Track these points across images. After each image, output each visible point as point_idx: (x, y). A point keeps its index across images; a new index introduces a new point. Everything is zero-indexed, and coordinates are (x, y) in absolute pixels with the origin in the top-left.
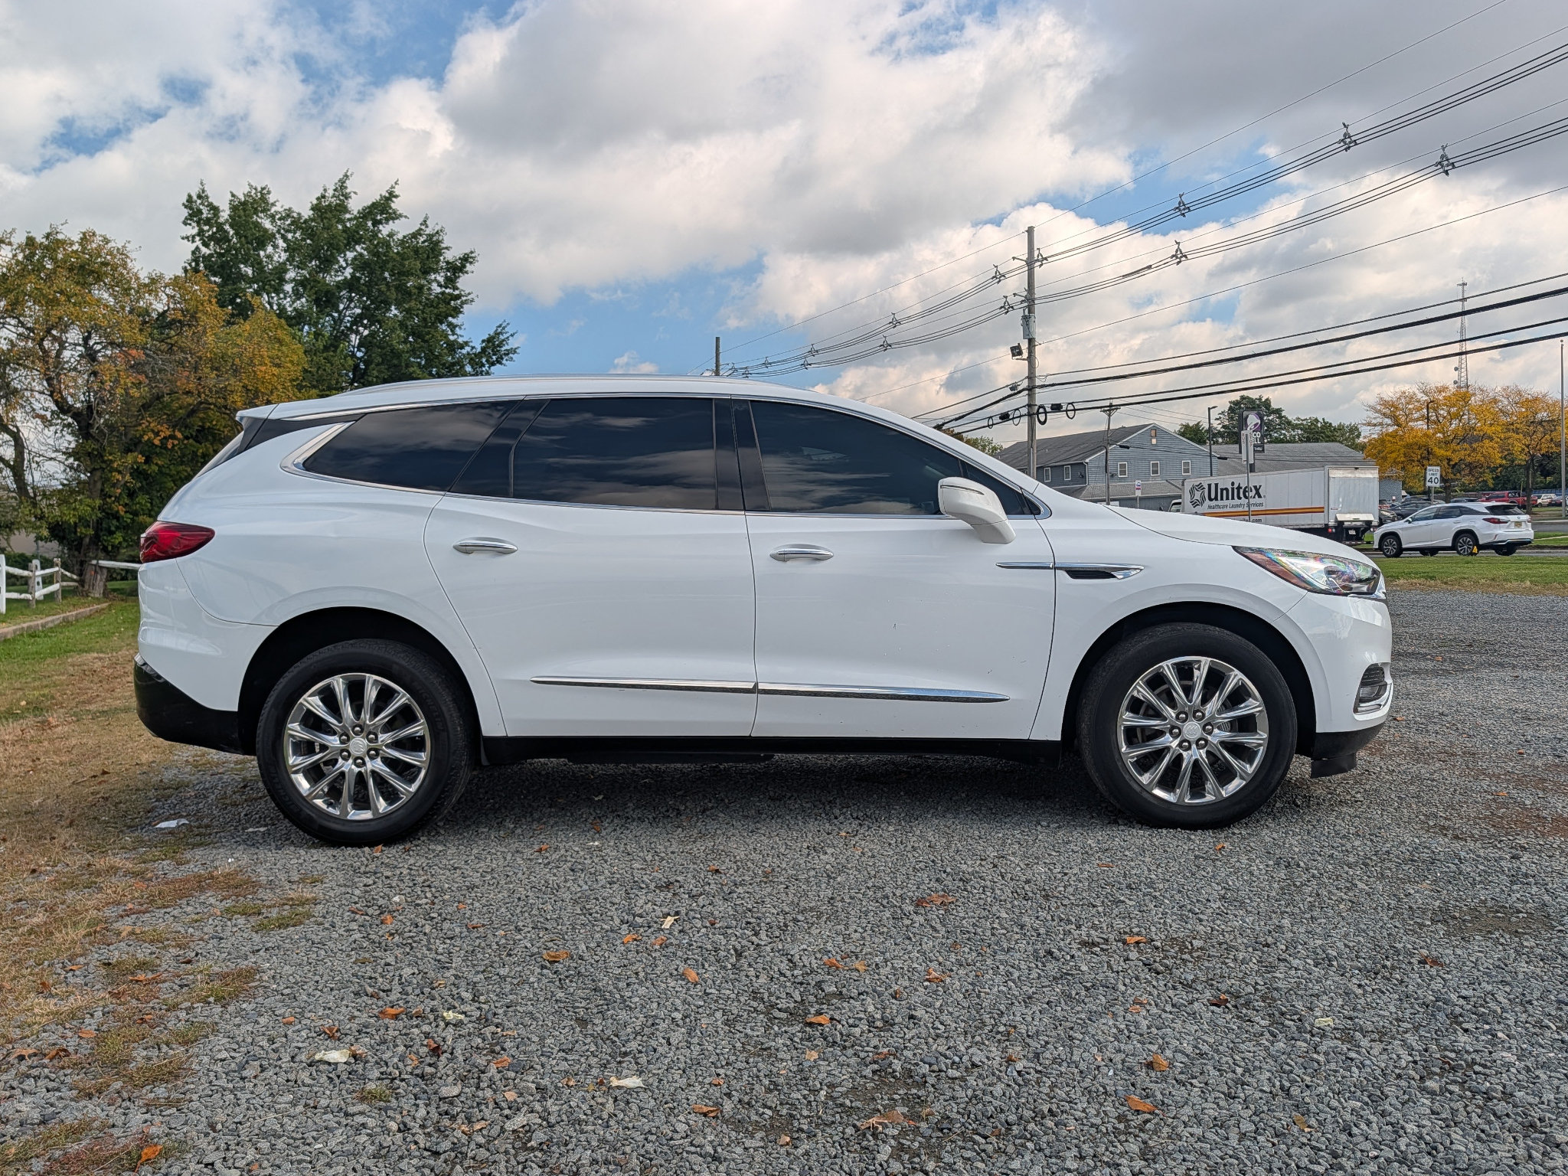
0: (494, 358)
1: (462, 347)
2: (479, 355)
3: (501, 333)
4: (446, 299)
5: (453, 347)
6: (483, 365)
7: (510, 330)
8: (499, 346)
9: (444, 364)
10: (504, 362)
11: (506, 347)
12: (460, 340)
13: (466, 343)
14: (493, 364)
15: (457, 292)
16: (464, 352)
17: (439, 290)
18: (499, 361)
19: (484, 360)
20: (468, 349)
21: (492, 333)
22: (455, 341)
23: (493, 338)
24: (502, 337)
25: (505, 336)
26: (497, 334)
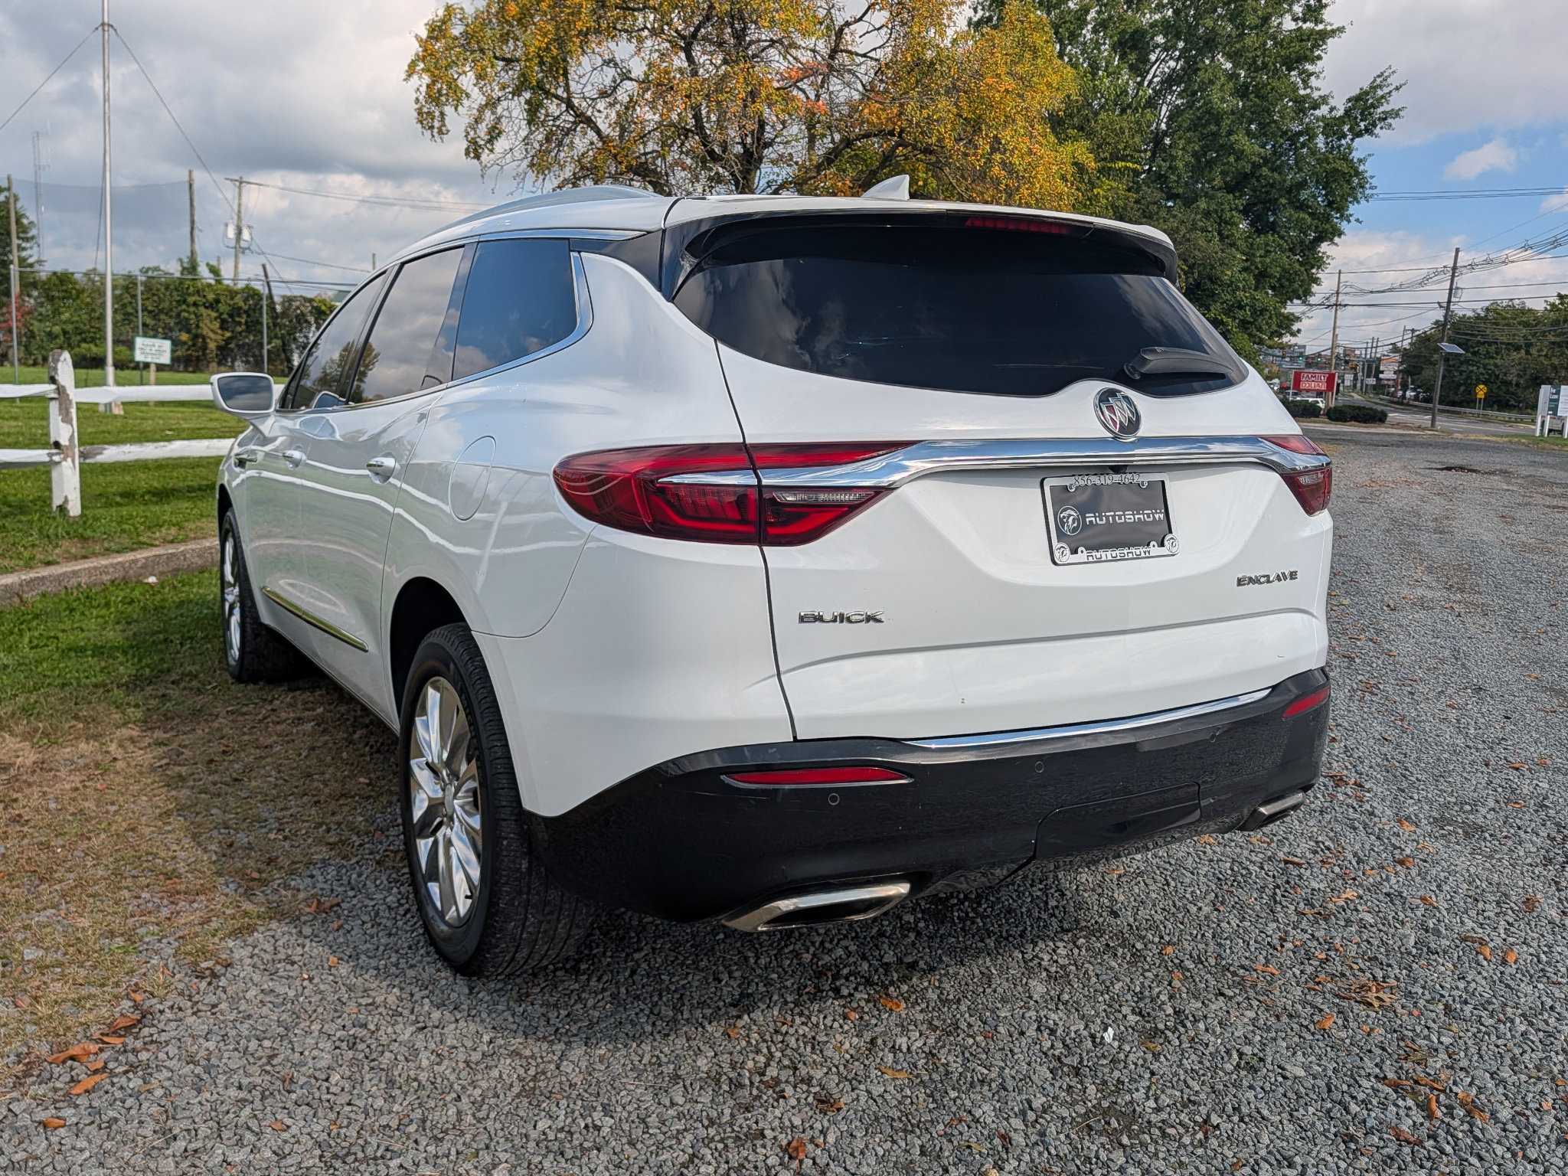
0: (1362, 124)
1: (1316, 106)
2: (1341, 121)
3: (1380, 87)
4: (1300, 36)
5: (1304, 106)
6: (1344, 136)
7: (1394, 81)
8: (1373, 106)
9: (1285, 133)
10: (1377, 131)
11: (1385, 108)
12: (1316, 95)
13: (1324, 99)
14: (1359, 135)
15: (1321, 27)
16: (1318, 112)
17: (1292, 25)
18: (1368, 131)
19: (1346, 128)
20: (1323, 110)
21: (1366, 87)
22: (1308, 96)
23: (1367, 93)
24: (1380, 93)
25: (1386, 90)
26: (1374, 88)
